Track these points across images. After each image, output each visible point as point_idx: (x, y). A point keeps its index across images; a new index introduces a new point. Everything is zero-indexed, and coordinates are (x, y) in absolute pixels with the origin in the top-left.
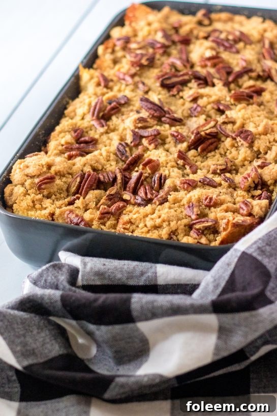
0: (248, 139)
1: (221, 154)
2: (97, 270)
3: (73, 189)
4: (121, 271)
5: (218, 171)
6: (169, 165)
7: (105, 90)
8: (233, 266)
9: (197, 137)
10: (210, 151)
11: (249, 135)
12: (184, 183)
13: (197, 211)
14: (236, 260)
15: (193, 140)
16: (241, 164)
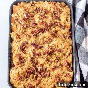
0: (61, 51)
1: (55, 54)
3: (26, 76)
5: (57, 62)
7: (20, 40)
10: (52, 54)
12: (52, 70)
13: (58, 79)
15: (48, 54)
16: (61, 57)
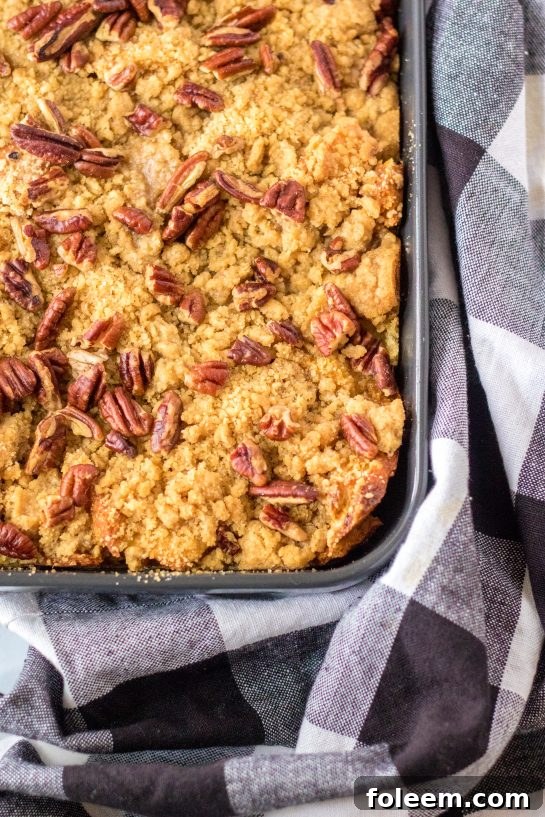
0: (297, 207)
1: (234, 236)
2: (98, 668)
4: (149, 654)
5: (254, 305)
6: (143, 314)
8: (395, 628)
9: (181, 224)
10: (211, 236)
11: (296, 197)
12: (203, 381)
13: (261, 466)
14: (400, 616)
15: (172, 232)
16: (293, 261)
